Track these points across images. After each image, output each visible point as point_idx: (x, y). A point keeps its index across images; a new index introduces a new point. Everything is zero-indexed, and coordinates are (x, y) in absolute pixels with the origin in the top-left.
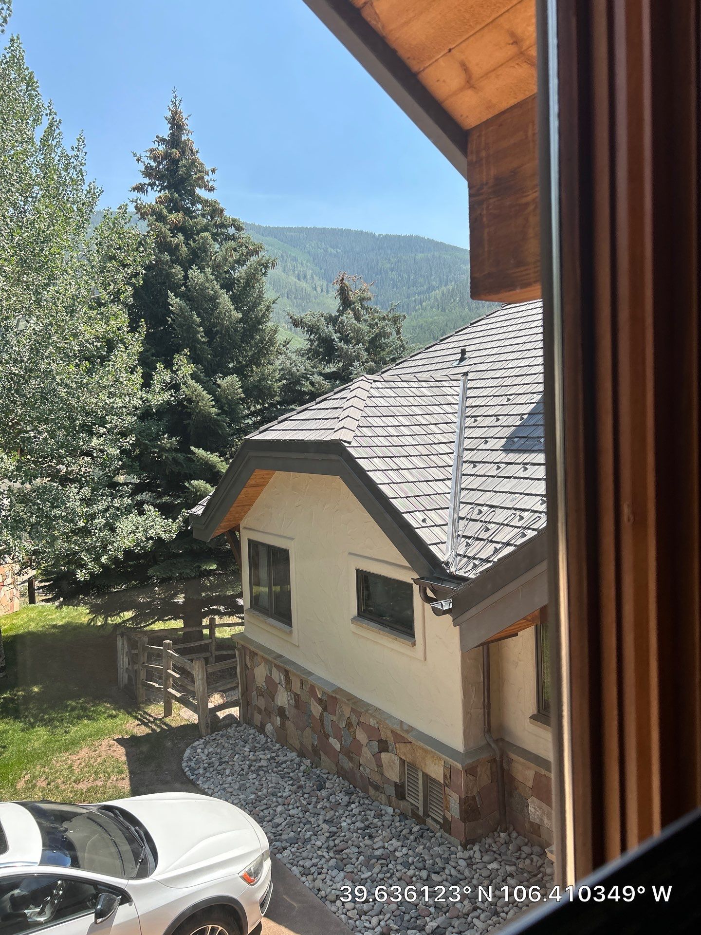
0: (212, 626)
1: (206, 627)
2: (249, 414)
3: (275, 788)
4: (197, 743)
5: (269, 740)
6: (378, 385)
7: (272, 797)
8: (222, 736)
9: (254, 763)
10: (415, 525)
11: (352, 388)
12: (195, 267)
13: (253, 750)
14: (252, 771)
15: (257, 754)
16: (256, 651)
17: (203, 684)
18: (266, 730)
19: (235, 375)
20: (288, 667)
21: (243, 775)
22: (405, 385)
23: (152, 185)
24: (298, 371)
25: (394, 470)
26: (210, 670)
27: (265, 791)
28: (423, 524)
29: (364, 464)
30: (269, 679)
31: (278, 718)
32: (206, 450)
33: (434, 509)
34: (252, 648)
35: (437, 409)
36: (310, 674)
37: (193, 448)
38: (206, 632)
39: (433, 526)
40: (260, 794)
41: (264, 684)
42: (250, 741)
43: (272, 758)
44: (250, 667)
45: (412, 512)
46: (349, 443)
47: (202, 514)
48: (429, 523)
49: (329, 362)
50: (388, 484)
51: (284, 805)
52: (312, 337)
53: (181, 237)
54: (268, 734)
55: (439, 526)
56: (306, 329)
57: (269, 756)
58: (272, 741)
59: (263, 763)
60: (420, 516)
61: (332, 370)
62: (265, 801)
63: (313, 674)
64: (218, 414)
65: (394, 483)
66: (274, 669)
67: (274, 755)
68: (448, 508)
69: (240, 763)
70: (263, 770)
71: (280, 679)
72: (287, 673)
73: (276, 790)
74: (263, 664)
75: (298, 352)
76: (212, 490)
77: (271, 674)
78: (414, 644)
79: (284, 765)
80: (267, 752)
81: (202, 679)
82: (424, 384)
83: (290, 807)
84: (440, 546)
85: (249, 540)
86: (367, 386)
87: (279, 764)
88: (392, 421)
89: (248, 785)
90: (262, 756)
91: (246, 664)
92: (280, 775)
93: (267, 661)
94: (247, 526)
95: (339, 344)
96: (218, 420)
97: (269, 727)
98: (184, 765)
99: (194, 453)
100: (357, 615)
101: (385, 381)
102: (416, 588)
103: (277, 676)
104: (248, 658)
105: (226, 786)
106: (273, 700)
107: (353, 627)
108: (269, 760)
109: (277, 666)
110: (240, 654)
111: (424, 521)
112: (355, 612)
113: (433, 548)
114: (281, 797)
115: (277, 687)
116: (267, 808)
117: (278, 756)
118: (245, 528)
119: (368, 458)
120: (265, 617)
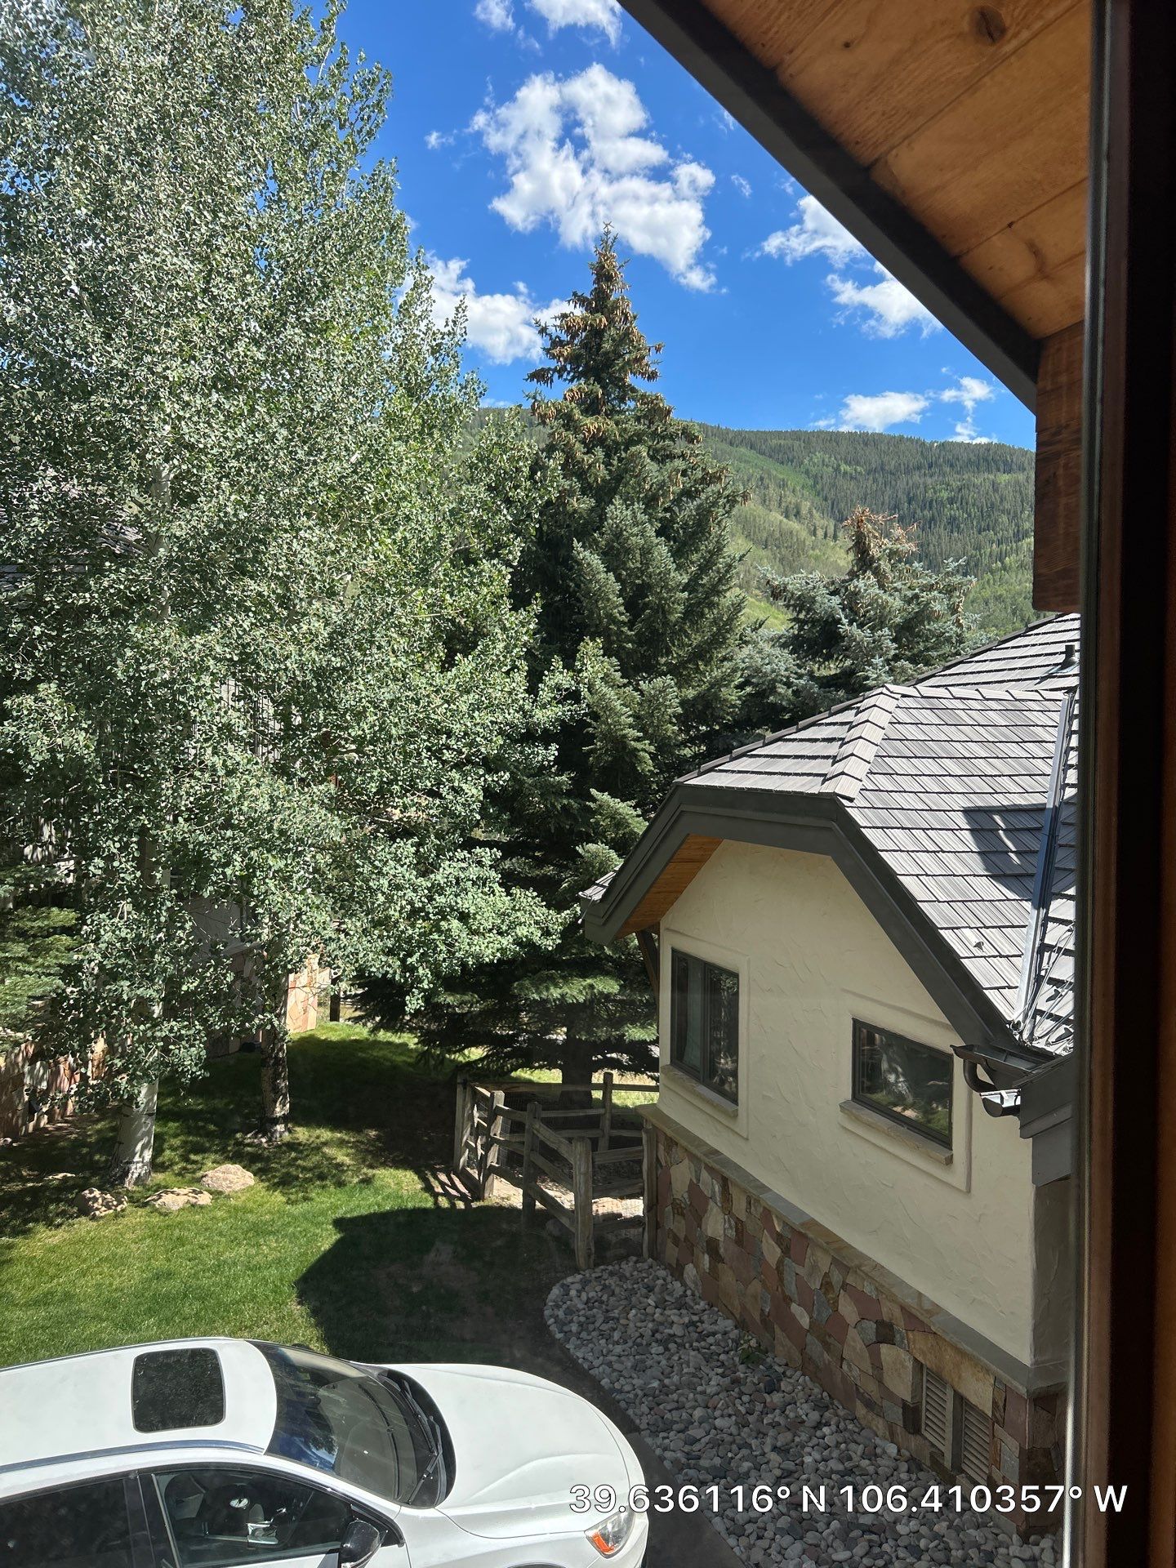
0: (608, 1086)
1: (597, 1087)
2: (688, 741)
3: (694, 1375)
4: (569, 1280)
5: (689, 1293)
6: (909, 702)
7: (686, 1391)
8: (612, 1274)
9: (661, 1328)
10: (961, 951)
11: (862, 705)
12: (617, 501)
13: (661, 1304)
14: (657, 1341)
15: (667, 1312)
16: (678, 1138)
17: (586, 1182)
18: (685, 1275)
19: (669, 677)
20: (728, 1173)
21: (640, 1345)
22: (958, 704)
23: (561, 372)
24: (773, 671)
25: (928, 852)
26: (599, 1161)
27: (676, 1378)
28: (977, 952)
29: (875, 838)
30: (694, 1188)
31: (706, 1257)
32: (613, 796)
33: (999, 927)
34: (669, 1133)
35: (1014, 750)
36: (764, 1188)
37: (593, 791)
38: (597, 1095)
39: (995, 957)
40: (667, 1381)
41: (686, 1195)
42: (657, 1289)
43: (692, 1323)
44: (664, 1164)
45: (958, 928)
46: (851, 800)
47: (601, 900)
48: (988, 949)
49: (829, 657)
50: (917, 876)
51: (707, 1407)
52: (802, 616)
53: (600, 452)
54: (688, 1282)
55: (1007, 957)
56: (792, 602)
57: (686, 1320)
58: (693, 1295)
59: (677, 1330)
60: (972, 937)
61: (833, 672)
62: (675, 1396)
63: (770, 1190)
64: (638, 739)
65: (927, 875)
66: (705, 1175)
67: (695, 1318)
68: (1024, 927)
69: (639, 1324)
70: (676, 1343)
71: (713, 1192)
72: (725, 1182)
73: (695, 1380)
74: (686, 1161)
75: (775, 641)
76: (619, 863)
77: (698, 1180)
78: (949, 1161)
79: (711, 1340)
80: (684, 1311)
81: (585, 1174)
82: (993, 705)
83: (717, 1413)
84: (1005, 992)
85: (674, 951)
86: (890, 704)
87: (702, 1337)
88: (932, 767)
89: (649, 1363)
90: (675, 1318)
91: (658, 1159)
92: (703, 1355)
93: (693, 1157)
94: (672, 927)
95: (848, 628)
96: (636, 749)
97: (690, 1271)
98: (547, 1313)
99: (594, 800)
100: (850, 1097)
101: (923, 697)
102: (958, 1064)
103: (710, 1185)
104: (661, 1147)
105: (613, 1359)
106: (700, 1226)
107: (841, 1118)
108: (687, 1327)
109: (710, 1170)
110: (649, 1141)
111: (979, 945)
112: (846, 1092)
113: (992, 995)
114: (703, 1393)
115: (707, 1204)
116: (677, 1409)
117: (702, 1322)
118: (668, 929)
119: (882, 828)
120: (693, 1083)
